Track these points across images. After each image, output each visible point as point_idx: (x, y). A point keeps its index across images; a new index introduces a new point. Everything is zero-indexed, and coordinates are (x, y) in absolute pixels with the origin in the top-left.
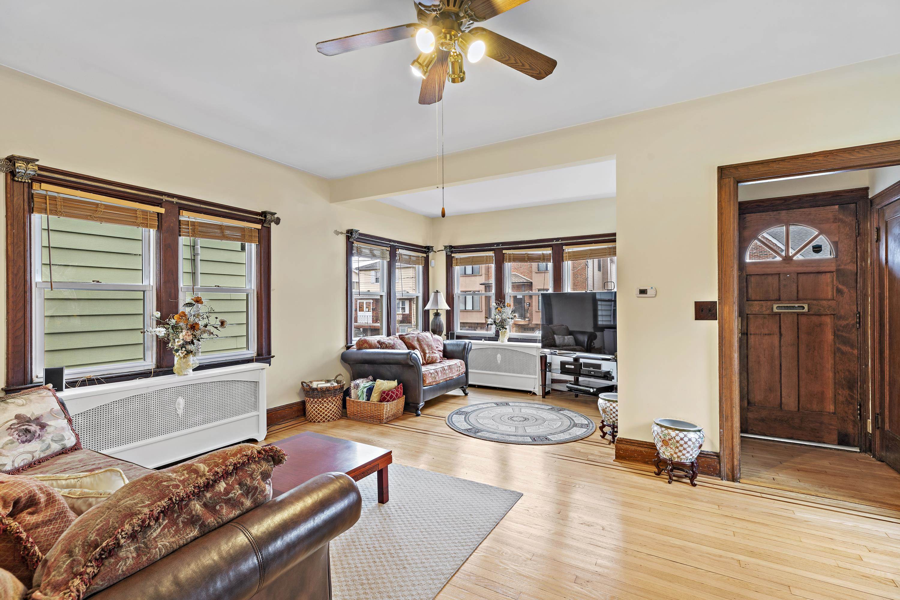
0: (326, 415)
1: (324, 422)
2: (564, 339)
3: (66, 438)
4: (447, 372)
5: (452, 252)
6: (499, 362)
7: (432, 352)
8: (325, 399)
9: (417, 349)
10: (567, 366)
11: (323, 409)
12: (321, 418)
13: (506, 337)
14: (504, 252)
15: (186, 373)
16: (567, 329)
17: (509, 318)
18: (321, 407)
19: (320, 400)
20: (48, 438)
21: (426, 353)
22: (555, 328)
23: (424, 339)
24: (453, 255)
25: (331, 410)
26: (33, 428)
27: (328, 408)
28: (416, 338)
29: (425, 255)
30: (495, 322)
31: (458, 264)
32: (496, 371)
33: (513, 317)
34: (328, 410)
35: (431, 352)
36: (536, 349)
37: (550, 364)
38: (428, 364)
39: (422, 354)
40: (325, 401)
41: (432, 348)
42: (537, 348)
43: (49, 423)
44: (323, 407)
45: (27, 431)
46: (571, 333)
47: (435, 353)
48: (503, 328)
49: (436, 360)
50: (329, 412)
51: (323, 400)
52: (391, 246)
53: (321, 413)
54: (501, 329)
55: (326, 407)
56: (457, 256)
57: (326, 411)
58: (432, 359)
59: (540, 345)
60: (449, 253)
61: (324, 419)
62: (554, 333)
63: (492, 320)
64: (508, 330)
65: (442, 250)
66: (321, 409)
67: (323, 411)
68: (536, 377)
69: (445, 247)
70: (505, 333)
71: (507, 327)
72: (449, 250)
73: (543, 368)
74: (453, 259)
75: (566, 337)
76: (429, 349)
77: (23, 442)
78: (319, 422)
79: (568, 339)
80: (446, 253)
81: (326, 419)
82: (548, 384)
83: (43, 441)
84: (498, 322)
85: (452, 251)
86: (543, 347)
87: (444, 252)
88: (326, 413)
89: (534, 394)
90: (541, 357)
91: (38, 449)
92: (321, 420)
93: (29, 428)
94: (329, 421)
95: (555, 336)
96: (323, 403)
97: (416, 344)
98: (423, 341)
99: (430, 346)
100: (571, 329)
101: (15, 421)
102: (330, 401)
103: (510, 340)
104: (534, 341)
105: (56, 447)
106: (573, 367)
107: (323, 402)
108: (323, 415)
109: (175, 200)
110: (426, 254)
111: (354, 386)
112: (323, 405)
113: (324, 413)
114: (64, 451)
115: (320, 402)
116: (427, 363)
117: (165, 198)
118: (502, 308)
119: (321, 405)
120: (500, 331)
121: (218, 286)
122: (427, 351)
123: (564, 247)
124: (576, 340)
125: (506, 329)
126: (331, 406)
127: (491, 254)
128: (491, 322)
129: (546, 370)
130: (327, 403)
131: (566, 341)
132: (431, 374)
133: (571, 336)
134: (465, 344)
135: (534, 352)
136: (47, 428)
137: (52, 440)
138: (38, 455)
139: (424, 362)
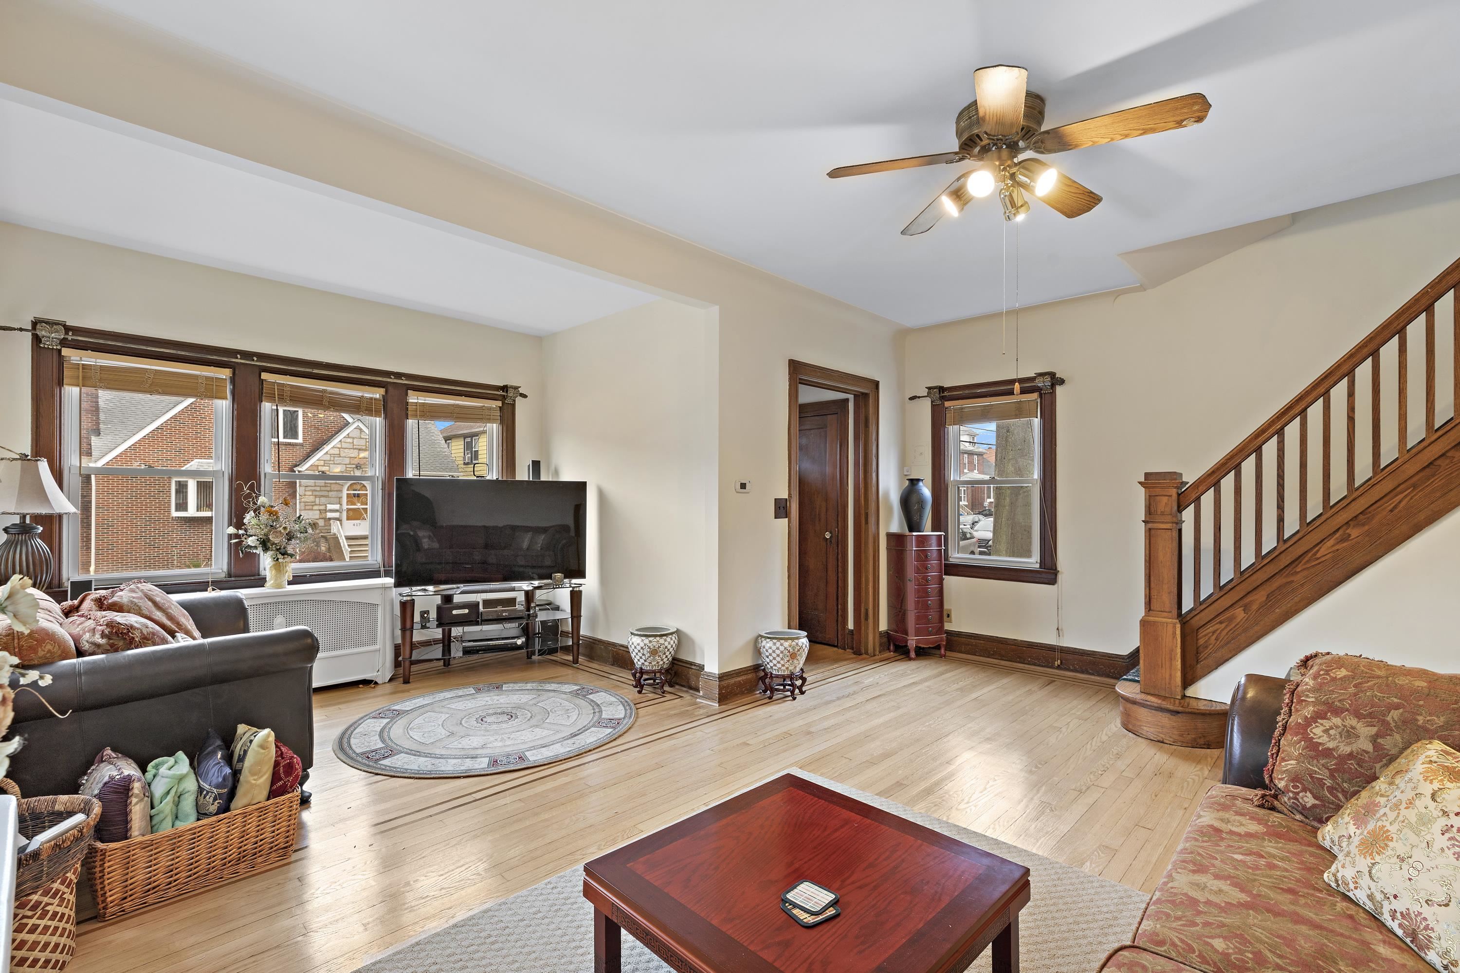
5: (64, 343)
10: (455, 612)
13: (287, 574)
14: (264, 376)
24: (65, 352)
42: (382, 588)
54: (279, 556)
59: (390, 581)
60: (51, 345)
65: (21, 330)
68: (377, 647)
70: (286, 567)
74: (64, 363)
86: (400, 584)
90: (395, 604)
106: (467, 611)
125: (289, 556)
127: (224, 374)
135: (376, 598)
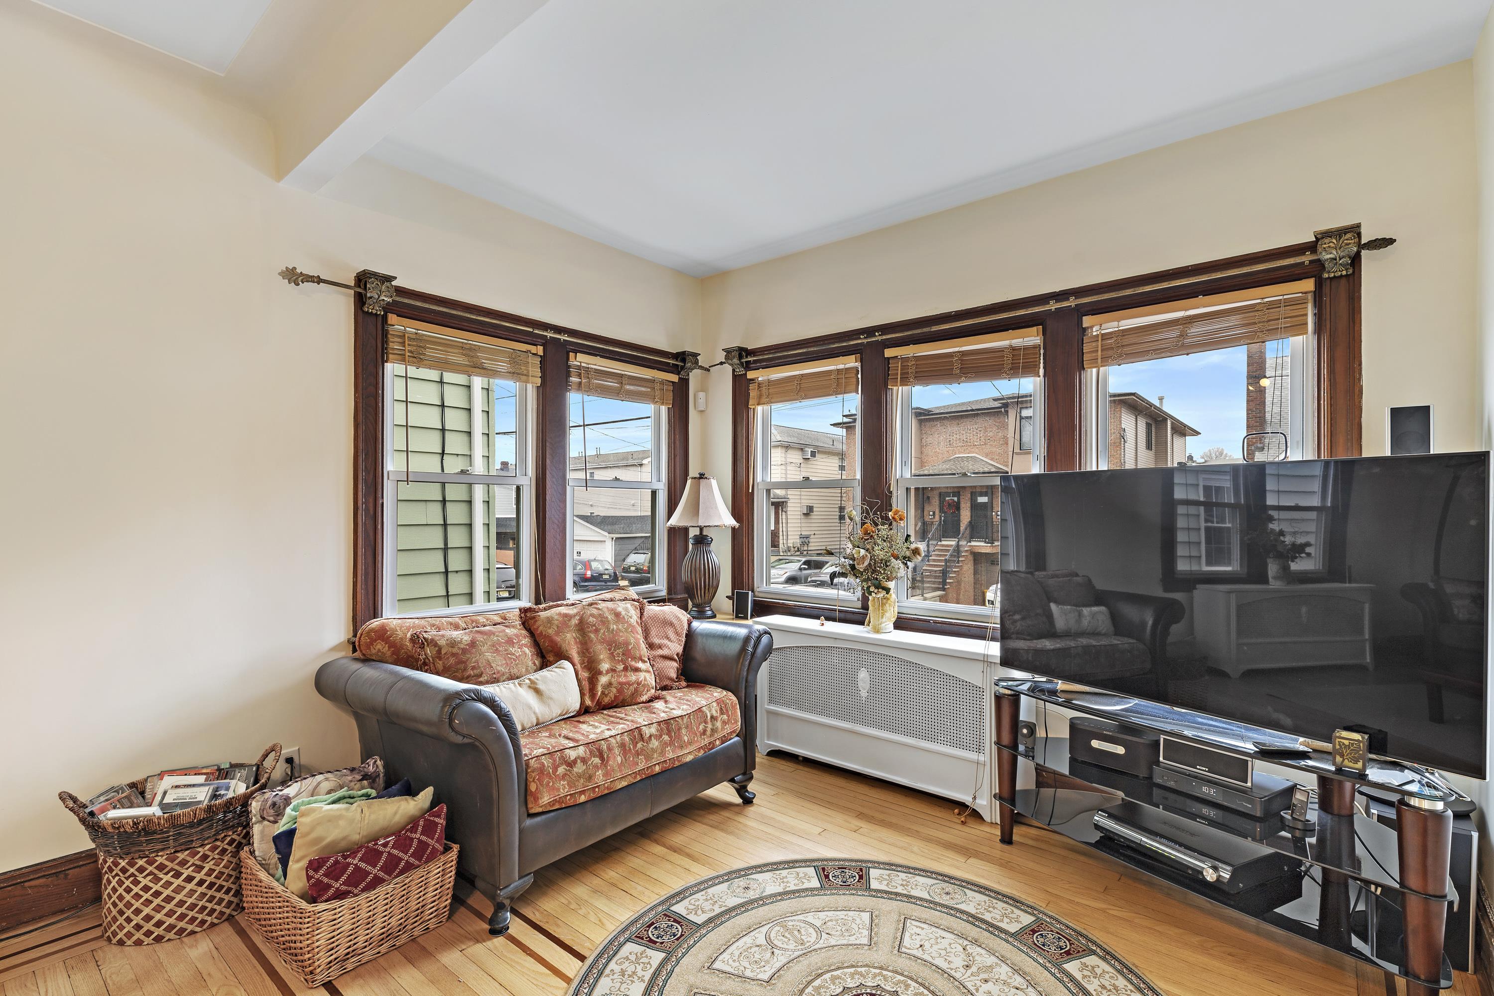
0: (148, 918)
1: (139, 943)
2: (1080, 615)
4: (655, 743)
5: (748, 366)
6: (864, 694)
7: (626, 669)
8: (141, 862)
9: (568, 659)
10: (1095, 744)
11: (137, 896)
12: (128, 928)
13: (887, 615)
14: (889, 353)
16: (1089, 583)
17: (897, 558)
18: (128, 890)
19: (123, 863)
21: (600, 673)
22: (1051, 582)
23: (604, 621)
24: (751, 375)
25: (169, 899)
27: (157, 894)
28: (575, 621)
29: (674, 378)
30: (853, 567)
31: (764, 400)
32: (855, 721)
33: (908, 554)
34: (157, 901)
35: (621, 667)
36: (980, 666)
37: (1032, 728)
38: (601, 707)
39: (584, 675)
40: (141, 870)
41: (627, 654)
42: (985, 660)
44: (136, 890)
46: (1099, 598)
47: (637, 670)
48: (879, 587)
49: (636, 693)
50: (158, 909)
51: (132, 864)
52: (546, 343)
53: (128, 913)
54: (872, 589)
55: (146, 889)
56: (760, 375)
57: (148, 902)
58: (620, 691)
59: (994, 649)
60: (740, 371)
61: (138, 935)
62: (1050, 599)
63: (848, 562)
64: (893, 595)
65: (722, 363)
66: (128, 897)
67: (137, 904)
68: (982, 758)
69: (728, 352)
70: (883, 604)
71: (891, 585)
72: (736, 361)
73: (1006, 739)
74: (751, 386)
75: (1086, 611)
76: (612, 656)
78: (121, 943)
79: (1093, 615)
80: (734, 371)
81: (148, 933)
82: (1026, 792)
84: (861, 567)
85: (748, 363)
86: (1007, 661)
87: (728, 369)
88: (147, 911)
89: (976, 815)
90: (998, 698)
92: (129, 935)
94: (159, 939)
95: (1053, 606)
96: (133, 875)
97: (569, 641)
98: (597, 631)
99: (617, 647)
100: (1100, 584)
102: (161, 867)
103: (902, 624)
104: (978, 633)
106: (1120, 750)
107: (132, 870)
108: (137, 920)
110: (678, 374)
111: (262, 810)
112: (136, 883)
113: (137, 912)
115: (124, 870)
116: (599, 703)
118: (876, 525)
119: (127, 883)
120: (870, 598)
122: (605, 666)
123: (1087, 321)
124: (1114, 617)
125: (888, 590)
126: (169, 884)
127: (852, 362)
128: (843, 566)
129: (1015, 747)
130: (151, 873)
131: (1085, 623)
132: (571, 764)
133: (1103, 609)
134: (747, 639)
135: (974, 676)
139: (588, 702)
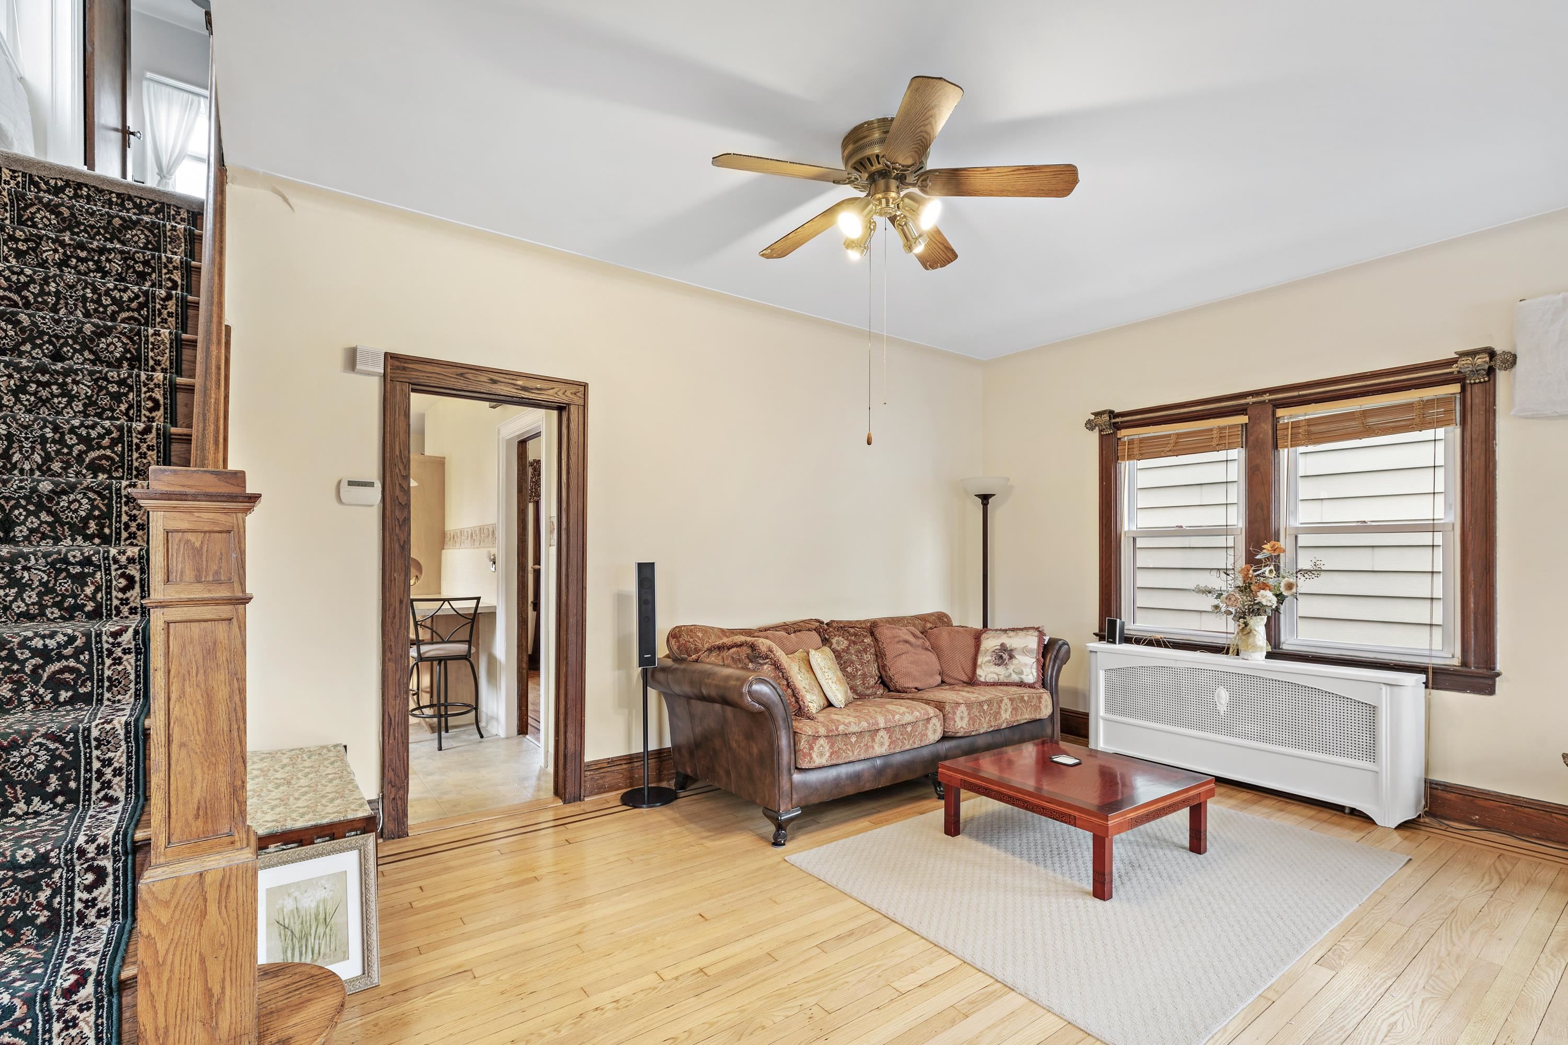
3: (1025, 674)
15: (1246, 657)
20: (1011, 668)
26: (1006, 656)
43: (1017, 656)
45: (1001, 657)
77: (996, 664)
83: (1007, 669)
91: (1003, 673)
93: (1003, 655)
101: (999, 647)
105: (1015, 678)
109: (1267, 397)
114: (1021, 684)
117: (1250, 400)
121: (1364, 522)
136: (1013, 659)
137: (1014, 671)
138: (1002, 679)
